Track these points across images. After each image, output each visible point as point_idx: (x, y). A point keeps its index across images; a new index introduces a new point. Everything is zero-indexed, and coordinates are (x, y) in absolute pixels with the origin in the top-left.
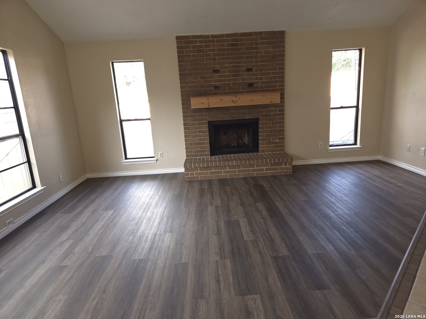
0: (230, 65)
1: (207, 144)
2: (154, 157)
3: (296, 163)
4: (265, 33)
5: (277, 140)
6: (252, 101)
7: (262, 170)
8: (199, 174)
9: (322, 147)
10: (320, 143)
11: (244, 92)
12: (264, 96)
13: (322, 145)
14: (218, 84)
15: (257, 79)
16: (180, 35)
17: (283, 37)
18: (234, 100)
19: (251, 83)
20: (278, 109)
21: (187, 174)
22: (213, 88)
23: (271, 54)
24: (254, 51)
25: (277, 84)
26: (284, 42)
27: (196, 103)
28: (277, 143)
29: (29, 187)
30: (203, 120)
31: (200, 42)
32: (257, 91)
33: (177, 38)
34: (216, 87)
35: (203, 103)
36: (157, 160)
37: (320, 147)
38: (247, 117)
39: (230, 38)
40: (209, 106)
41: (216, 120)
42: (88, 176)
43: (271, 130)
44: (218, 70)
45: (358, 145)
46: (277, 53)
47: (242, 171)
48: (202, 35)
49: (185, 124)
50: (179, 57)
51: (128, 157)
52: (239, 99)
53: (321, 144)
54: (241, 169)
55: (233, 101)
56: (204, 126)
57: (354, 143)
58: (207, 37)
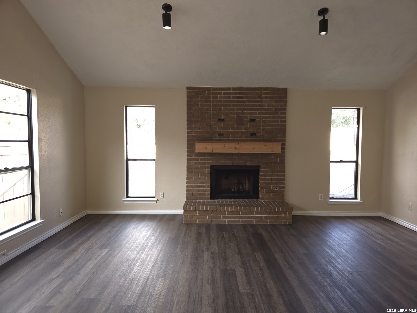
0: (234, 115)
1: (208, 187)
2: (154, 197)
3: (296, 213)
4: (269, 89)
5: (277, 189)
6: (254, 149)
7: (262, 218)
8: (198, 218)
9: (322, 199)
10: (320, 195)
11: (246, 141)
12: (265, 145)
13: (322, 197)
14: (222, 131)
15: (259, 129)
16: (190, 86)
17: (286, 94)
18: (236, 147)
19: (254, 133)
20: (279, 158)
21: (186, 217)
22: (217, 135)
23: (274, 108)
24: (258, 104)
25: (279, 135)
26: (286, 98)
27: (201, 147)
28: (277, 191)
29: (29, 219)
30: (205, 163)
31: (208, 93)
32: (260, 141)
33: (188, 88)
34: (220, 134)
35: (206, 148)
36: (158, 200)
37: (320, 199)
38: (248, 164)
39: (236, 92)
40: (212, 151)
41: (218, 165)
42: (88, 212)
43: (272, 178)
44: (224, 119)
45: (358, 200)
46: (280, 108)
47: (241, 217)
48: (211, 87)
49: (188, 167)
50: (188, 105)
51: (129, 195)
52: (242, 146)
53: (321, 196)
54: (240, 215)
55: (236, 148)
56: (206, 169)
57: (354, 197)
58: (216, 89)
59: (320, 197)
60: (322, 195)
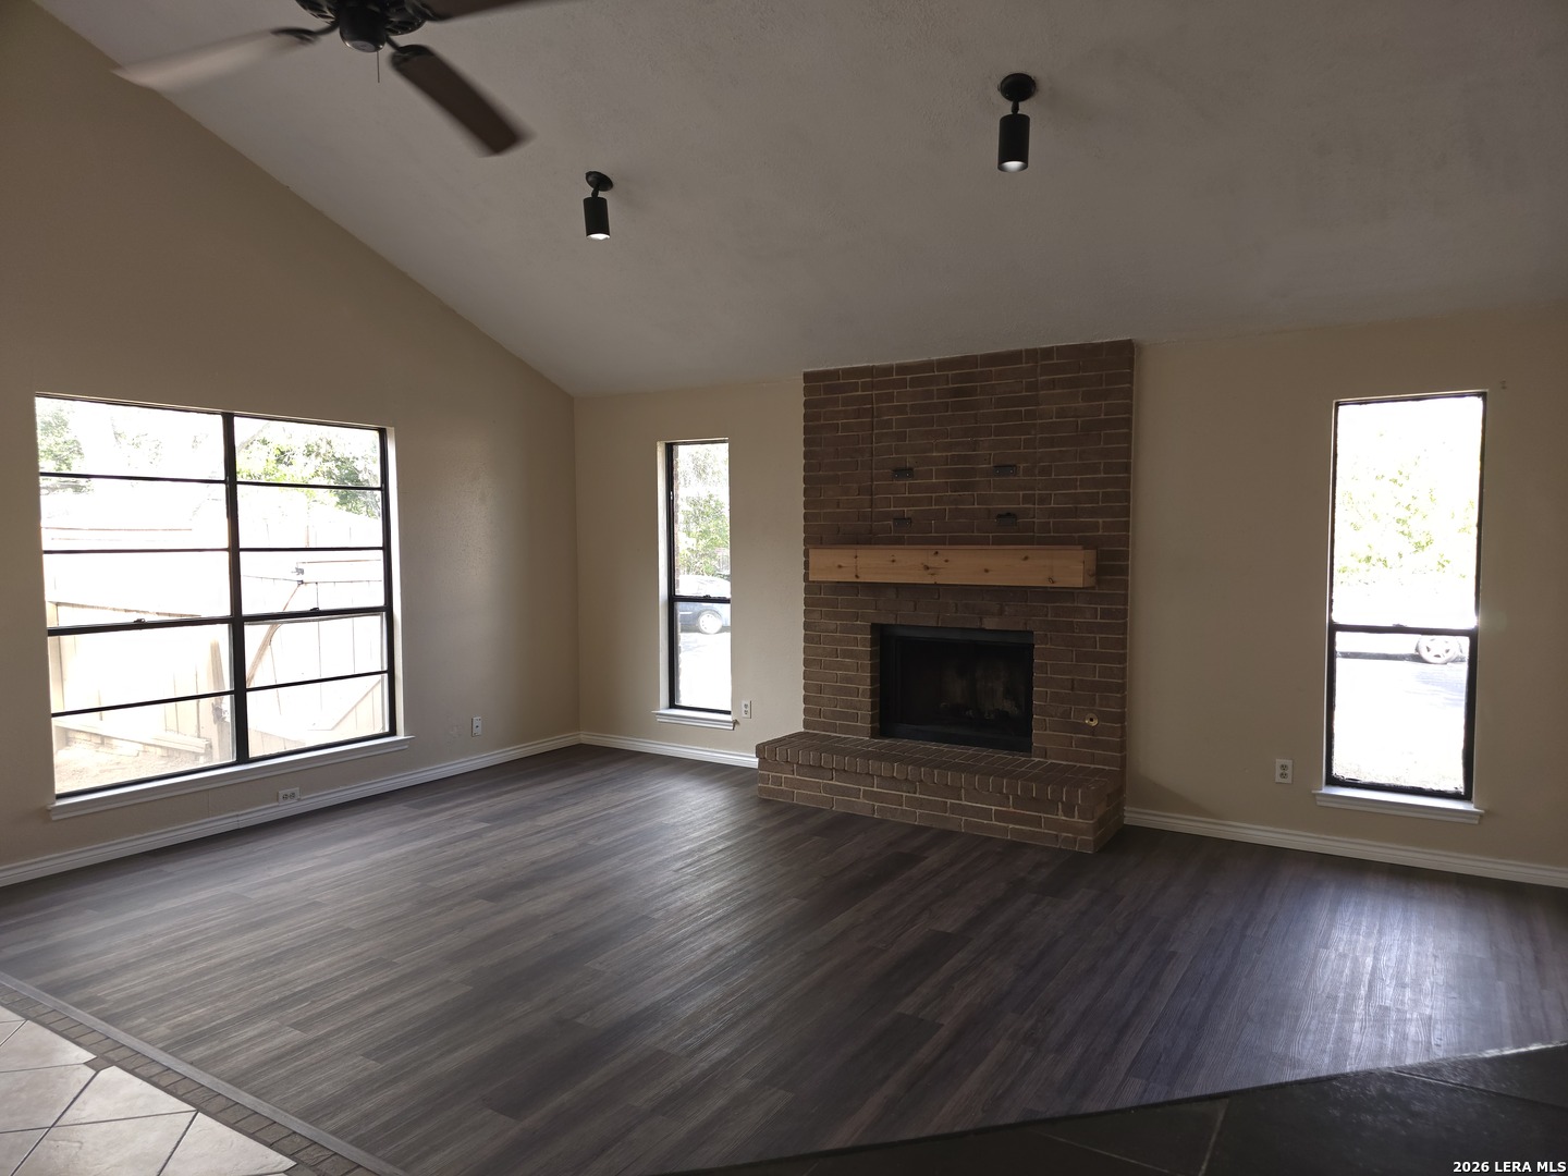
0: (944, 454)
1: (863, 696)
2: (728, 713)
4: (1061, 351)
5: (1092, 720)
6: (987, 571)
7: (986, 814)
8: (809, 790)
9: (1288, 780)
10: (1279, 762)
11: (983, 542)
12: (1026, 558)
13: (1289, 772)
14: (908, 511)
15: (1027, 499)
16: (816, 369)
17: (1131, 363)
18: (929, 565)
19: (1009, 514)
20: (1099, 607)
21: (765, 779)
22: (891, 523)
23: (1080, 420)
24: (1023, 409)
25: (1100, 520)
26: (1129, 378)
27: (841, 565)
28: (1093, 731)
30: (857, 617)
31: (865, 387)
32: (1030, 541)
33: (808, 377)
34: (901, 520)
35: (840, 567)
36: (735, 723)
37: (1278, 779)
38: (990, 623)
39: (950, 373)
40: (857, 577)
42: (582, 736)
43: (1073, 680)
44: (911, 469)
46: (1103, 417)
48: (873, 367)
49: (807, 626)
50: (807, 430)
51: (684, 700)
52: (947, 561)
53: (1284, 767)
55: (927, 568)
56: (859, 636)
58: (887, 370)
59: (1279, 771)
60: (1289, 763)
